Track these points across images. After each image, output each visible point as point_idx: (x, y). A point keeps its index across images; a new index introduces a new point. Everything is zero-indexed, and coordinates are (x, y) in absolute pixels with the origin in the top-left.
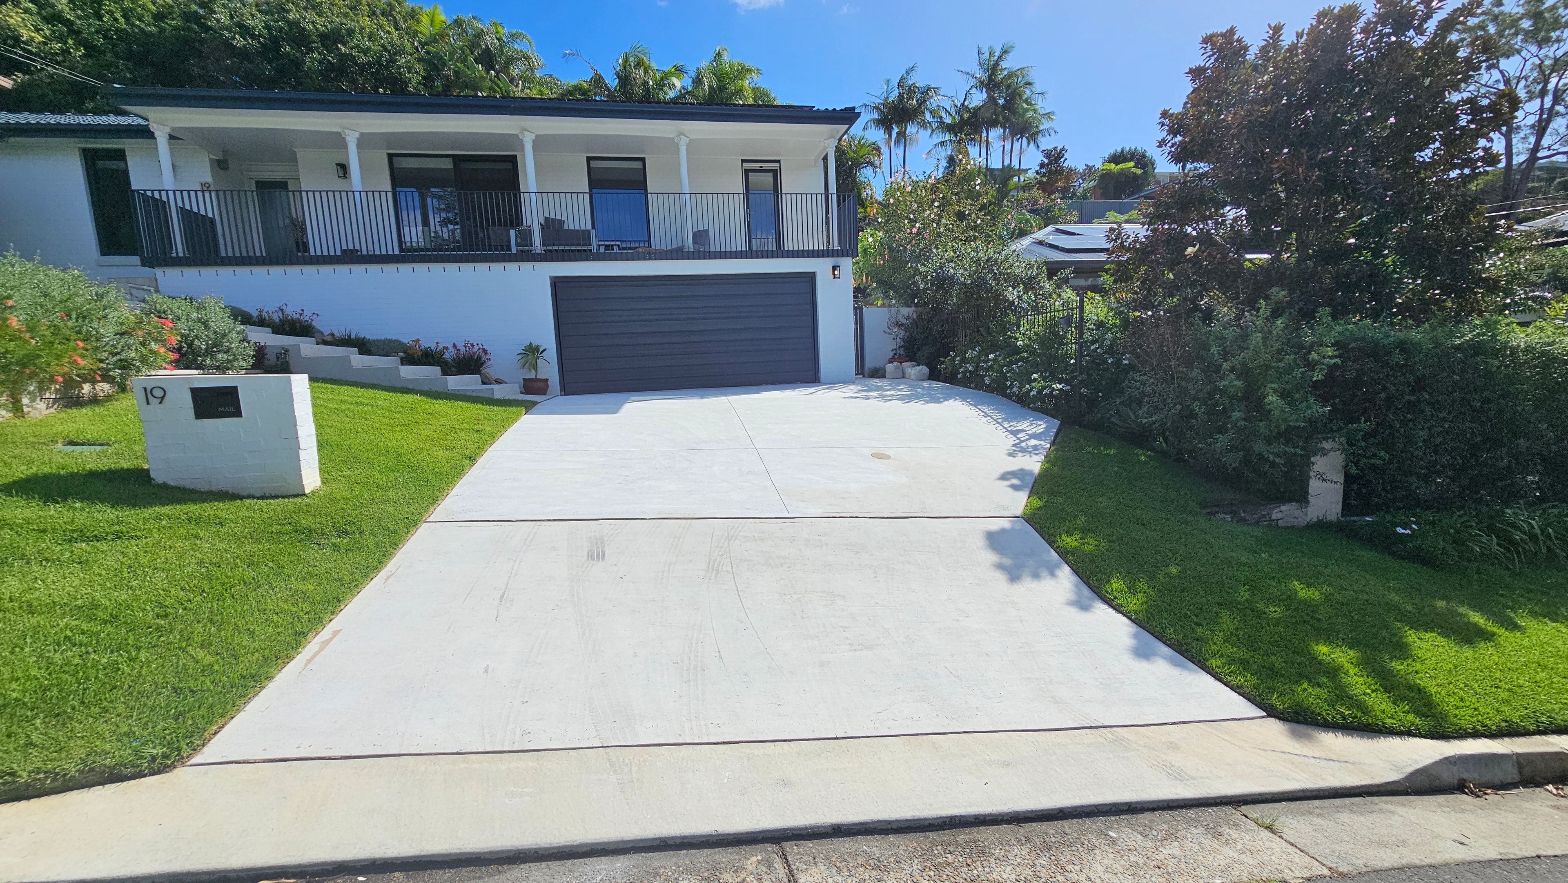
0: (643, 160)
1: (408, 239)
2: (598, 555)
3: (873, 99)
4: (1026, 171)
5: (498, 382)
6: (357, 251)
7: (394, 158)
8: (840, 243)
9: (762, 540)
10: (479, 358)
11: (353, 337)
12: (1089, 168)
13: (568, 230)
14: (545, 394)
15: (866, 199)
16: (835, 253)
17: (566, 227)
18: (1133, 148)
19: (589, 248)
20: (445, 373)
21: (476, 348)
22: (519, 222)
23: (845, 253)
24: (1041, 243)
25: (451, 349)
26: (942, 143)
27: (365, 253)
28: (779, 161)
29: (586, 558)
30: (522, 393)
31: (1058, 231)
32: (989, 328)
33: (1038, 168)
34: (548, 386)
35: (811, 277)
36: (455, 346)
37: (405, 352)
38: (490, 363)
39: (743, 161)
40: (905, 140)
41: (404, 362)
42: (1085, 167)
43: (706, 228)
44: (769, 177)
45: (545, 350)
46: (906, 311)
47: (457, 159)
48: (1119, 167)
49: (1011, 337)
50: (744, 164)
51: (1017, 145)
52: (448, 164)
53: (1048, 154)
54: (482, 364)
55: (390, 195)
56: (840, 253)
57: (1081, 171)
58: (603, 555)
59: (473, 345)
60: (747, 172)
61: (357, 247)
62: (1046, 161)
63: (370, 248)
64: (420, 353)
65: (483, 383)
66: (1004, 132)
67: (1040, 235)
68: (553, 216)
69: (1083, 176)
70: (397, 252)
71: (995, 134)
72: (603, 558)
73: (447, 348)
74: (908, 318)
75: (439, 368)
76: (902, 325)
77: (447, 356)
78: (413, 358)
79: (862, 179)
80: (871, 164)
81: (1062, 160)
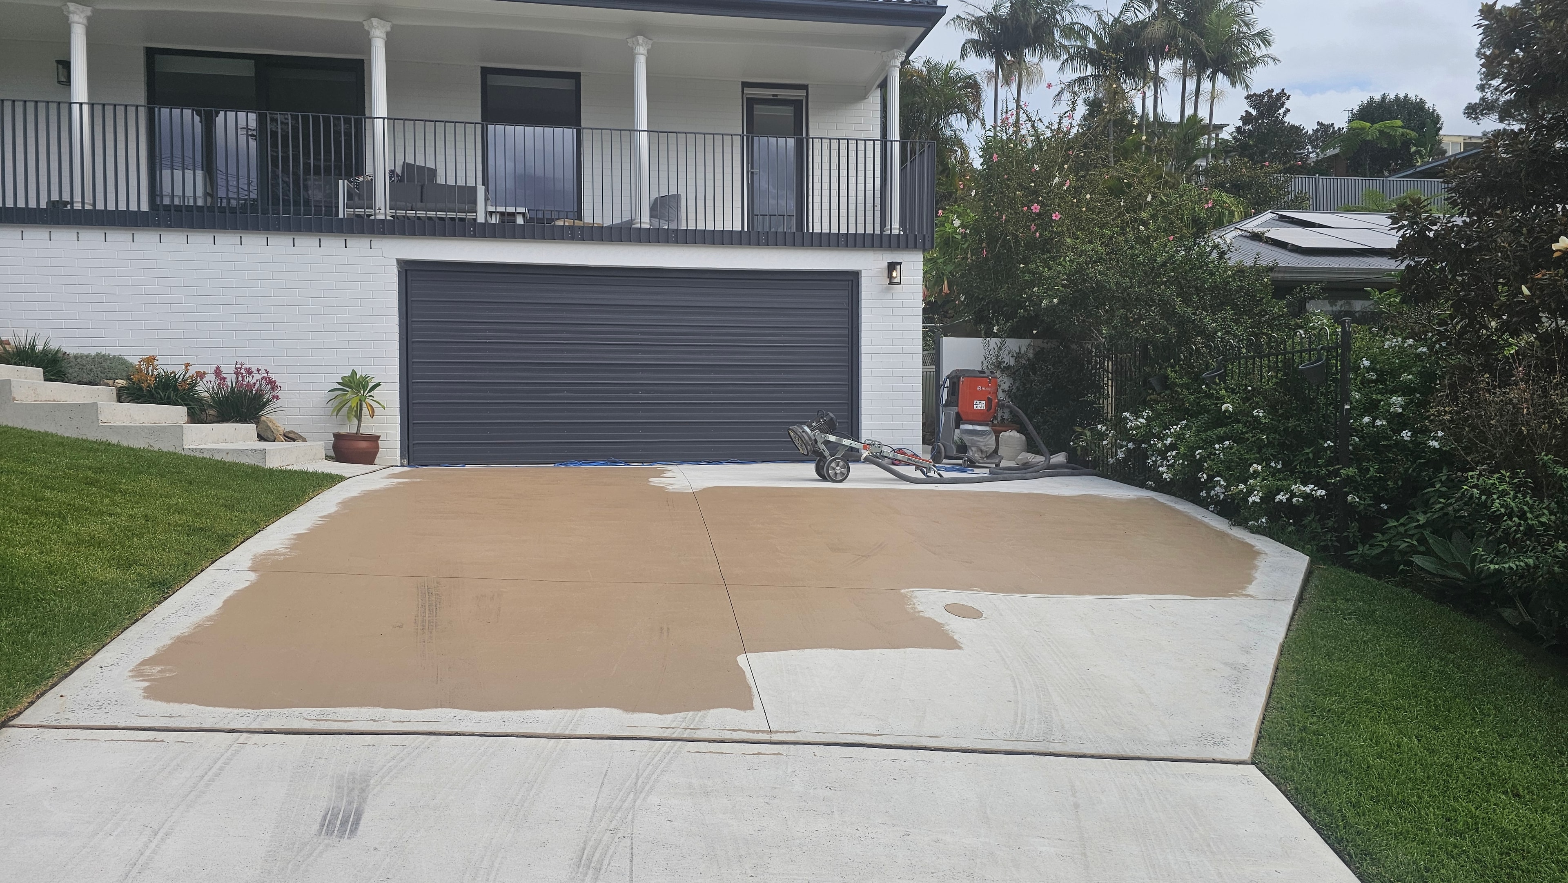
0: (576, 76)
1: (167, 189)
2: (344, 823)
3: (971, 10)
4: (1221, 127)
5: (290, 437)
6: (66, 203)
7: (158, 57)
8: (902, 223)
9: (707, 794)
10: (259, 395)
11: (39, 348)
12: (1324, 128)
13: (445, 186)
14: (371, 462)
15: (954, 167)
16: (894, 241)
17: (440, 180)
18: (1402, 96)
19: (471, 216)
20: (195, 417)
21: (257, 376)
22: (360, 171)
23: (911, 242)
24: (1256, 237)
25: (211, 377)
26: (1081, 80)
27: (78, 206)
28: (805, 87)
29: (316, 827)
30: (328, 457)
31: (1282, 218)
32: (1166, 377)
33: (1240, 123)
34: (377, 448)
35: (852, 279)
36: (218, 372)
37: (129, 378)
38: (278, 403)
39: (745, 85)
40: (1020, 75)
41: (123, 395)
42: (1316, 127)
43: (673, 191)
44: (788, 112)
45: (378, 385)
46: (1014, 344)
47: (263, 62)
48: (1377, 126)
49: (1209, 396)
50: (747, 91)
51: (1206, 85)
52: (247, 70)
53: (1254, 100)
54: (265, 405)
55: (142, 112)
56: (902, 242)
57: (1311, 132)
58: (357, 822)
59: (249, 372)
60: (750, 104)
61: (66, 197)
62: (1254, 112)
63: (88, 199)
64: (152, 382)
65: (261, 438)
66: (1185, 64)
67: (1253, 225)
68: (420, 162)
69: (1313, 139)
70: (145, 207)
71: (1168, 68)
72: (353, 831)
73: (202, 375)
74: (1018, 356)
75: (184, 409)
76: (1008, 368)
77: (203, 390)
78: (141, 389)
79: (948, 133)
80: (963, 110)
81: (1281, 111)
